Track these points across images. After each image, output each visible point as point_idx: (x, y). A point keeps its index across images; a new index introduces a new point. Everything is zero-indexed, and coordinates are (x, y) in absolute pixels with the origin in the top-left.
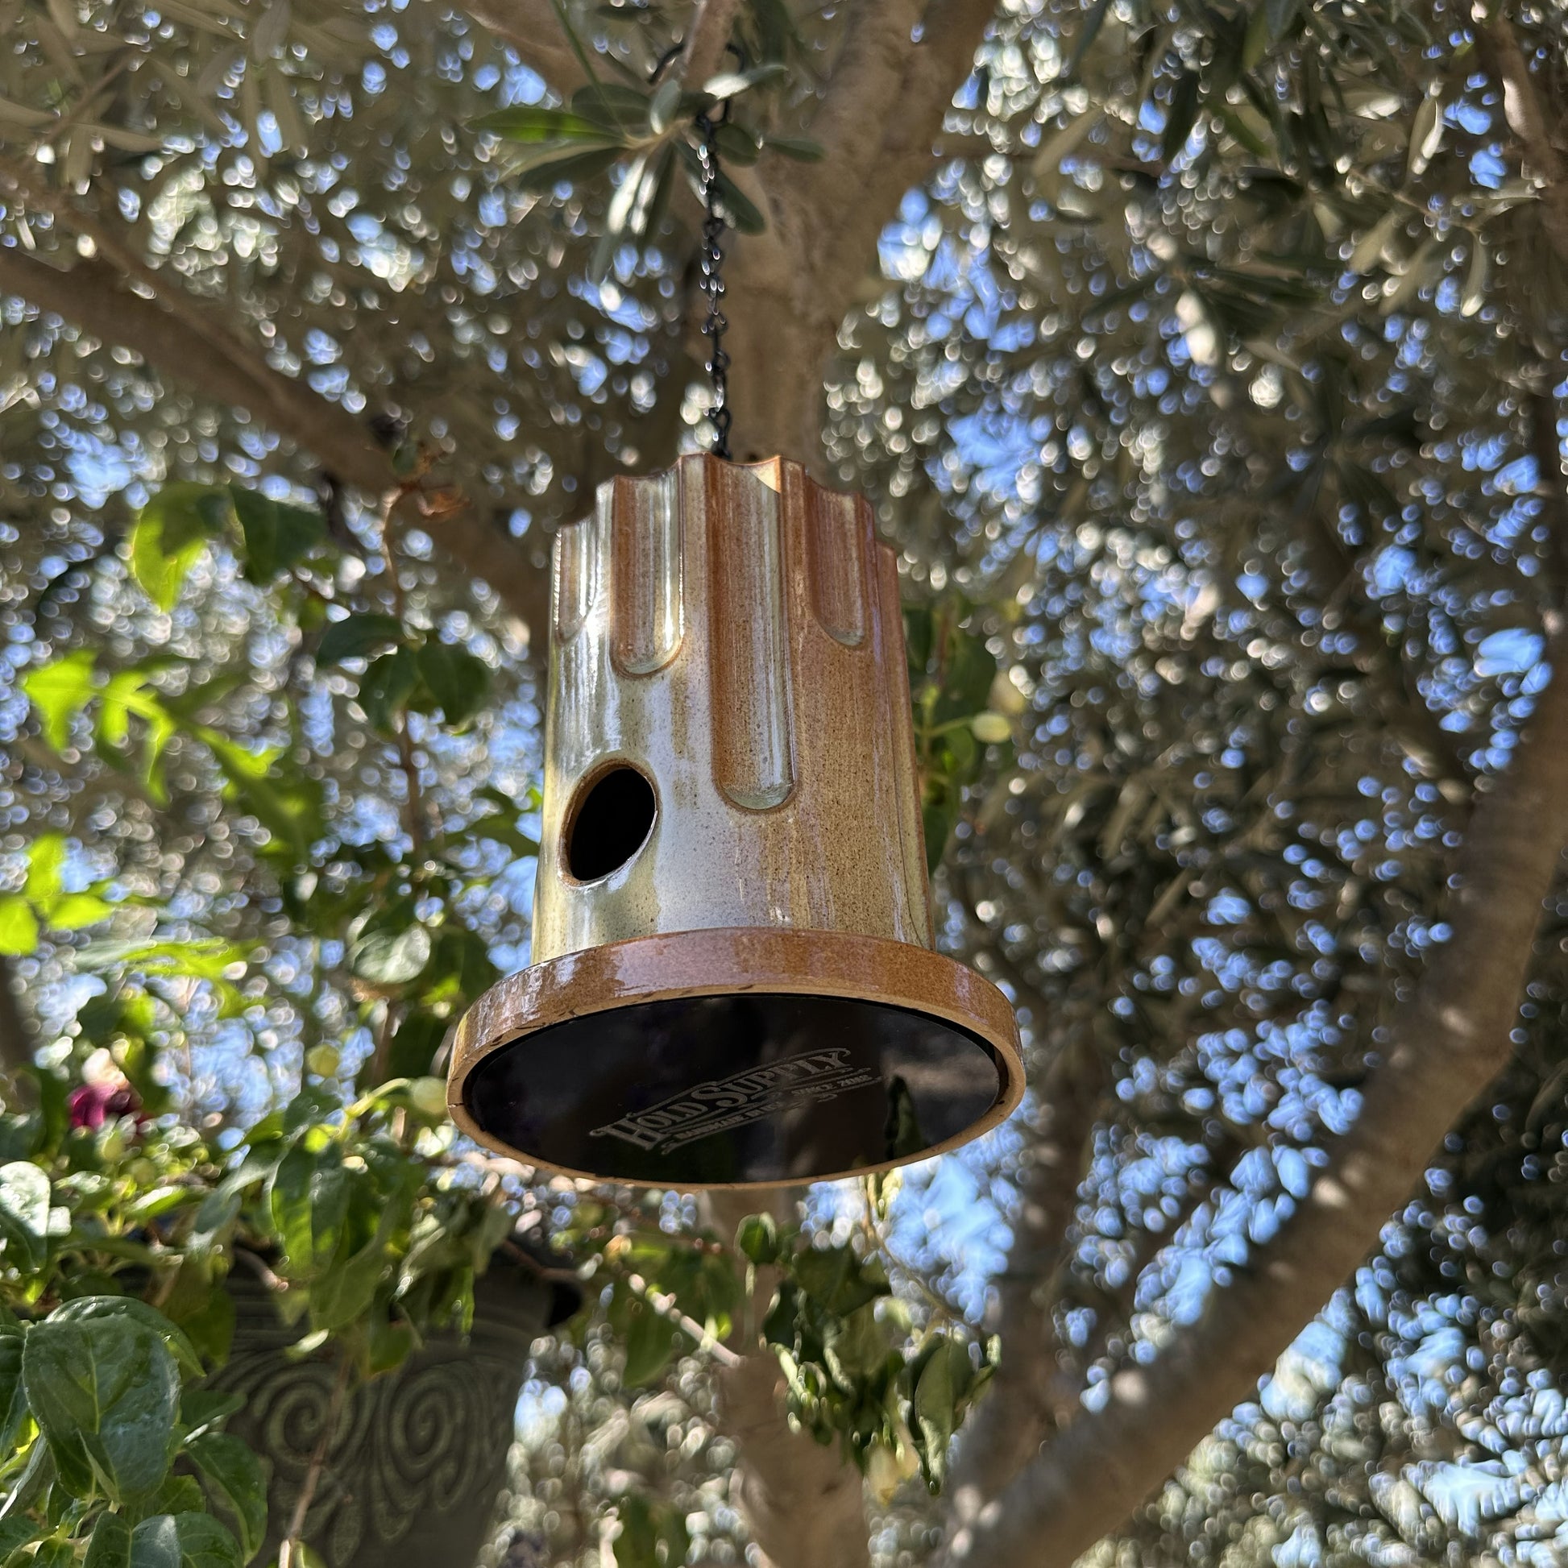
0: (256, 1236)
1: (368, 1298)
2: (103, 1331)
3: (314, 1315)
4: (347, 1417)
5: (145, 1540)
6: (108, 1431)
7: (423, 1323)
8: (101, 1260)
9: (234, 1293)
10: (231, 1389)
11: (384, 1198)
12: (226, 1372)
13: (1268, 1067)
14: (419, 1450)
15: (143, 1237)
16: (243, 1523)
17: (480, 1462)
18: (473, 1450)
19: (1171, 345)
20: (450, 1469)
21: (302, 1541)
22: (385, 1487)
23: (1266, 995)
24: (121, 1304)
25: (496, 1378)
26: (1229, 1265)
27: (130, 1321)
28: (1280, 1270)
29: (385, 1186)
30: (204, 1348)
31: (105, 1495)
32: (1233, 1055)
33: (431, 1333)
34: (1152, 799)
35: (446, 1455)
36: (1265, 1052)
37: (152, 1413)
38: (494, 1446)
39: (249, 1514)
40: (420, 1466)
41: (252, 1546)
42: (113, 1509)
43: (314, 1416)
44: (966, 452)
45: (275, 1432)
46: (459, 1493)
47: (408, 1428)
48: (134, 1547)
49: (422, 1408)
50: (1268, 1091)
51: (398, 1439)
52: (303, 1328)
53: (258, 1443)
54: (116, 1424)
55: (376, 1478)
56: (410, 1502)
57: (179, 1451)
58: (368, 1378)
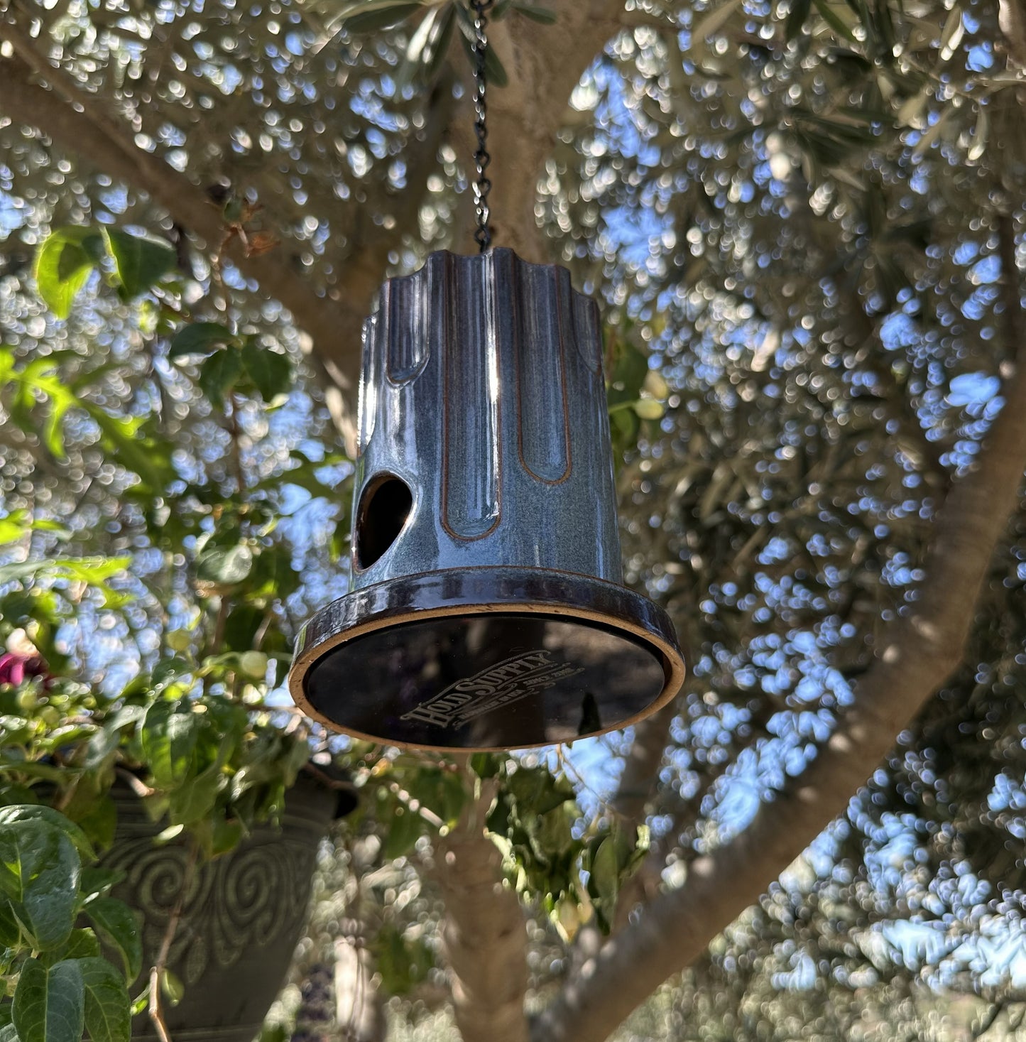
0: (131, 760)
1: (211, 802)
2: (24, 830)
3: (173, 814)
4: (196, 883)
5: (57, 977)
6: (30, 900)
7: (250, 820)
8: (21, 777)
9: (115, 798)
10: (113, 865)
11: (222, 735)
12: (112, 852)
13: (794, 659)
14: (246, 905)
15: (51, 761)
16: (125, 958)
17: (288, 911)
18: (283, 904)
19: (758, 167)
20: (267, 917)
21: (166, 967)
22: (222, 930)
23: (795, 612)
24: (38, 810)
25: (299, 855)
26: (772, 789)
27: (44, 823)
28: (807, 794)
29: (222, 727)
30: (95, 837)
31: (29, 945)
32: (770, 651)
33: (255, 826)
34: (734, 479)
35: (264, 908)
36: (791, 649)
37: (60, 886)
38: (297, 900)
39: (130, 954)
40: (247, 915)
41: (132, 974)
42: (34, 955)
43: (173, 882)
44: (616, 234)
45: (145, 893)
46: (274, 933)
47: (238, 890)
48: (50, 981)
49: (248, 876)
50: (793, 675)
51: (232, 898)
52: (165, 823)
53: (135, 903)
54: (35, 895)
55: (216, 924)
56: (240, 940)
57: (80, 910)
58: (210, 857)
